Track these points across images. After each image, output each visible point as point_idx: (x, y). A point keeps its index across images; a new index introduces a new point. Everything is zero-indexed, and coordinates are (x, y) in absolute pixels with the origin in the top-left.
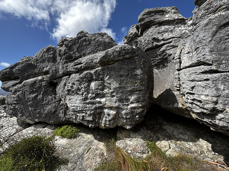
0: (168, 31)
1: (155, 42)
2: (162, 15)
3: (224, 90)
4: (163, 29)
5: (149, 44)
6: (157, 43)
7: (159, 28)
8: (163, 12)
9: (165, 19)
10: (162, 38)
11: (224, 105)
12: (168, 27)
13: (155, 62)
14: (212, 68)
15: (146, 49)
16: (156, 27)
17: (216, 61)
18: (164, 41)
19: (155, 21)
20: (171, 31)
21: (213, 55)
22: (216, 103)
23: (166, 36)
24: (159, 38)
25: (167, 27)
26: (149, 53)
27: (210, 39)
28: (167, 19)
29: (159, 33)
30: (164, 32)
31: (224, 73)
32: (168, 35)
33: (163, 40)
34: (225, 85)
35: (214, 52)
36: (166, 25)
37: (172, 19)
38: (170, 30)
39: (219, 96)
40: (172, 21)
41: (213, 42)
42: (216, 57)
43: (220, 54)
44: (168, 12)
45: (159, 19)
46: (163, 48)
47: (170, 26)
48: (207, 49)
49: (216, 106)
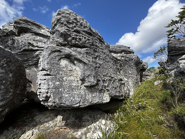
0: (42, 42)
1: (30, 46)
2: (38, 28)
3: (51, 85)
4: (38, 39)
5: (25, 46)
6: (32, 48)
7: (35, 36)
8: (39, 27)
9: (40, 33)
10: (36, 45)
11: (50, 93)
12: (43, 38)
13: (33, 62)
14: (48, 73)
15: (23, 49)
16: (33, 35)
17: (49, 69)
18: (38, 48)
19: (32, 30)
20: (45, 43)
21: (49, 66)
22: (47, 93)
23: (40, 44)
24: (34, 44)
25: (41, 38)
26: (27, 53)
27: (48, 57)
28: (42, 33)
29: (34, 40)
30: (39, 41)
31: (52, 76)
32: (42, 44)
33: (37, 46)
34: (52, 82)
35: (49, 64)
36: (42, 37)
37: (46, 34)
38: (43, 41)
39: (49, 89)
40: (46, 36)
41: (49, 59)
42: (49, 67)
43: (51, 66)
44: (44, 29)
45: (36, 30)
46: (37, 53)
47: (44, 39)
48: (46, 62)
49: (47, 95)
